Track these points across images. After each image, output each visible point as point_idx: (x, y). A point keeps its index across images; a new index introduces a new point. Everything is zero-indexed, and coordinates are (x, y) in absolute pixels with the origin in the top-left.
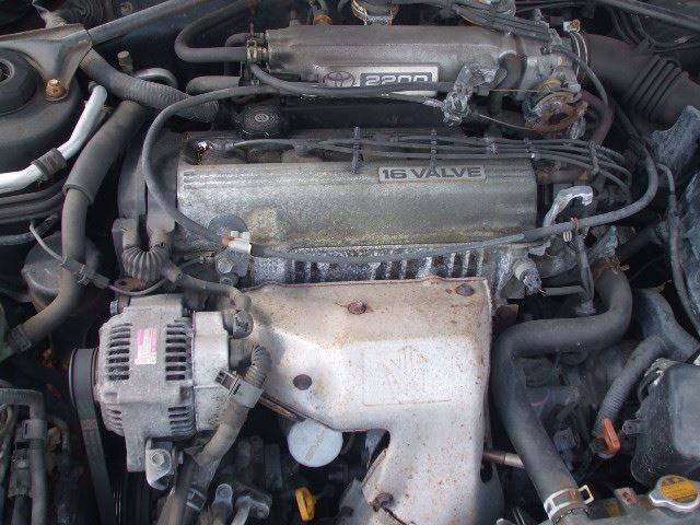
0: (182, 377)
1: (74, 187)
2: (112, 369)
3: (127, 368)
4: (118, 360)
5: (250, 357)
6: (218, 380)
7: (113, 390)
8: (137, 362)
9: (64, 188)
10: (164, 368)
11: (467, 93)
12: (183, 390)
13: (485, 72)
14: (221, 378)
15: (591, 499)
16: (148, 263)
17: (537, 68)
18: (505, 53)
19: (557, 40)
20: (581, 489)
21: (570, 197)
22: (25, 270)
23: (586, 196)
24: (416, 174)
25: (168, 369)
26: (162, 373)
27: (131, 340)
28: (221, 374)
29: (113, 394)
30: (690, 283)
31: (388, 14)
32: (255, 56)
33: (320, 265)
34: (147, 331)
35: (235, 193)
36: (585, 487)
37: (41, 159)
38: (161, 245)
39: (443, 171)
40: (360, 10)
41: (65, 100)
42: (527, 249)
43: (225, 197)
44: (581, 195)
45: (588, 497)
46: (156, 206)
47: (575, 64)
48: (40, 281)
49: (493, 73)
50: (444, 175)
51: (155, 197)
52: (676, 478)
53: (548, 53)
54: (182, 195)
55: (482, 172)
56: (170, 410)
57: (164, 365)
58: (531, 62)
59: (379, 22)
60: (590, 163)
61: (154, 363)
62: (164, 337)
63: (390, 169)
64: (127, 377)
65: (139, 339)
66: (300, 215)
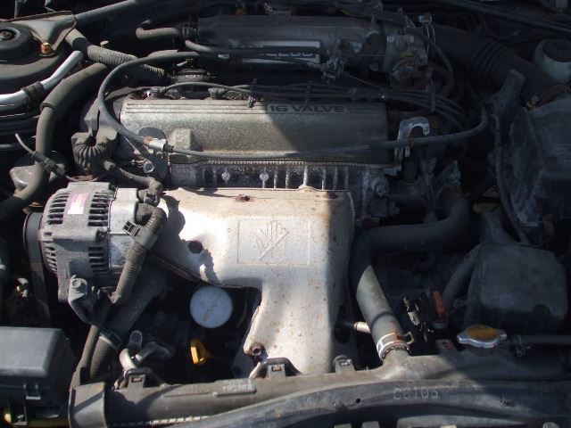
0: (100, 225)
1: (47, 105)
2: (51, 217)
3: (62, 216)
4: (57, 211)
5: (151, 215)
6: (126, 228)
7: (50, 231)
8: (70, 212)
9: (41, 106)
10: (87, 217)
11: (337, 55)
12: (98, 232)
13: (354, 44)
14: (128, 227)
15: (413, 340)
16: (90, 153)
17: (394, 44)
18: (370, 33)
19: (410, 25)
20: (406, 335)
21: (411, 126)
22: (12, 170)
23: (425, 126)
24: (295, 109)
25: (91, 218)
26: (86, 221)
27: (68, 199)
28: (128, 223)
29: (49, 234)
30: (513, 198)
31: (289, 10)
32: (188, 32)
33: (224, 175)
34: (81, 195)
35: (161, 117)
36: (410, 333)
37: (27, 87)
38: (102, 144)
39: (316, 108)
40: (268, 7)
41: (51, 57)
42: (381, 169)
43: (154, 119)
44: (420, 125)
45: (410, 339)
46: (105, 124)
47: (426, 42)
48: (21, 178)
49: (360, 46)
50: (316, 110)
51: (104, 116)
52: (482, 326)
53: (403, 34)
54: (124, 117)
55: (345, 109)
56: (90, 249)
57: (88, 215)
58: (390, 39)
59: (280, 14)
60: (430, 104)
61: (82, 213)
62: (92, 198)
63: (275, 105)
64: (61, 222)
65: (73, 199)
66: (208, 135)
